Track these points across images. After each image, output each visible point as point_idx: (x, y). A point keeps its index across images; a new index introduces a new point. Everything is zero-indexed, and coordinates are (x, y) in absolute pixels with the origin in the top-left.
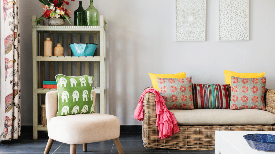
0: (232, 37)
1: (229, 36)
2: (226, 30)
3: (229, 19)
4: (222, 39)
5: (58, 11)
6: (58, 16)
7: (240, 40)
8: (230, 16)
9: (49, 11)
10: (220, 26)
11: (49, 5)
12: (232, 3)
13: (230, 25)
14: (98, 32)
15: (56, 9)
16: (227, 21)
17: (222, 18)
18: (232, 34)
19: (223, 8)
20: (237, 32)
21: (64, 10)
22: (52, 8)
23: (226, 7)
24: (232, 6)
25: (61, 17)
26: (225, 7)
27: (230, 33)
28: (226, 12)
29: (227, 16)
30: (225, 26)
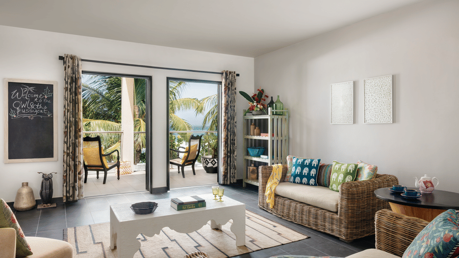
0: (376, 119)
1: (373, 119)
2: (371, 113)
3: (373, 101)
4: (367, 121)
5: (259, 106)
6: (258, 109)
7: (384, 123)
8: (374, 98)
9: (253, 106)
10: (366, 109)
11: (253, 102)
12: (376, 85)
13: (374, 107)
14: (268, 119)
15: (257, 105)
16: (372, 103)
17: (367, 101)
18: (377, 117)
19: (368, 90)
20: (381, 114)
21: (262, 105)
22: (255, 104)
23: (371, 90)
24: (376, 87)
25: (261, 110)
26: (369, 90)
27: (374, 115)
28: (371, 95)
29: (372, 99)
30: (370, 108)
